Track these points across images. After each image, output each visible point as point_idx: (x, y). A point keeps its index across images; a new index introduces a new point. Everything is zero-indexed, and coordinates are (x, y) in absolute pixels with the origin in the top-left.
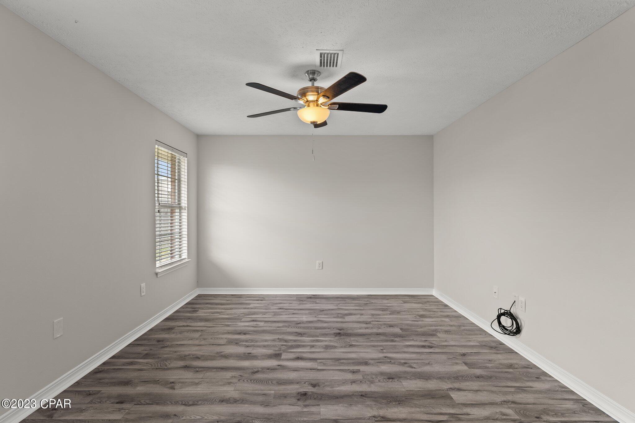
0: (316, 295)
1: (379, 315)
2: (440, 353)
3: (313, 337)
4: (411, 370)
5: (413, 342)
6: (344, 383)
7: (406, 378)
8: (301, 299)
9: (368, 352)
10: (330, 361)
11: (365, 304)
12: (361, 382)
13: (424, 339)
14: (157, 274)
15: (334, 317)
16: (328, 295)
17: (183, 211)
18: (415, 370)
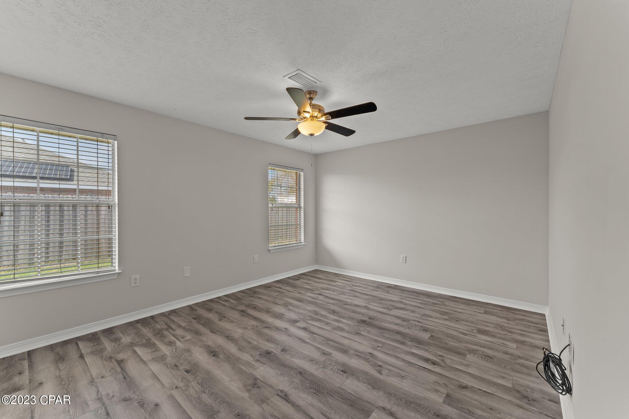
0: (398, 286)
1: (431, 317)
2: (435, 374)
3: (339, 317)
4: (376, 374)
5: (423, 352)
6: (304, 358)
7: (358, 379)
8: (380, 286)
9: (361, 344)
10: (322, 338)
11: (433, 304)
12: (316, 363)
13: (440, 354)
14: (269, 251)
15: (383, 308)
16: (410, 288)
17: (301, 209)
18: (379, 376)
